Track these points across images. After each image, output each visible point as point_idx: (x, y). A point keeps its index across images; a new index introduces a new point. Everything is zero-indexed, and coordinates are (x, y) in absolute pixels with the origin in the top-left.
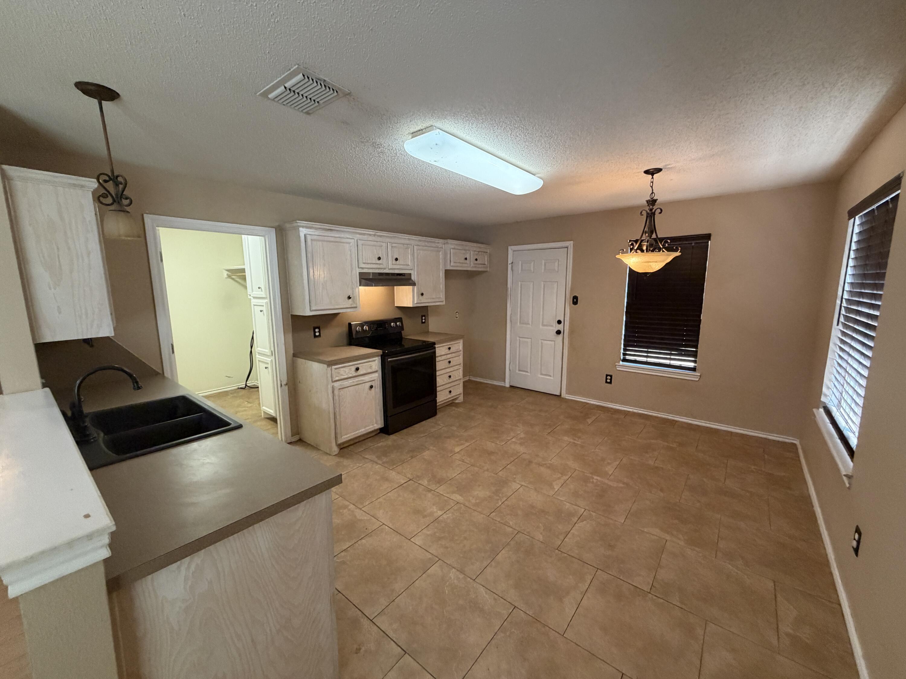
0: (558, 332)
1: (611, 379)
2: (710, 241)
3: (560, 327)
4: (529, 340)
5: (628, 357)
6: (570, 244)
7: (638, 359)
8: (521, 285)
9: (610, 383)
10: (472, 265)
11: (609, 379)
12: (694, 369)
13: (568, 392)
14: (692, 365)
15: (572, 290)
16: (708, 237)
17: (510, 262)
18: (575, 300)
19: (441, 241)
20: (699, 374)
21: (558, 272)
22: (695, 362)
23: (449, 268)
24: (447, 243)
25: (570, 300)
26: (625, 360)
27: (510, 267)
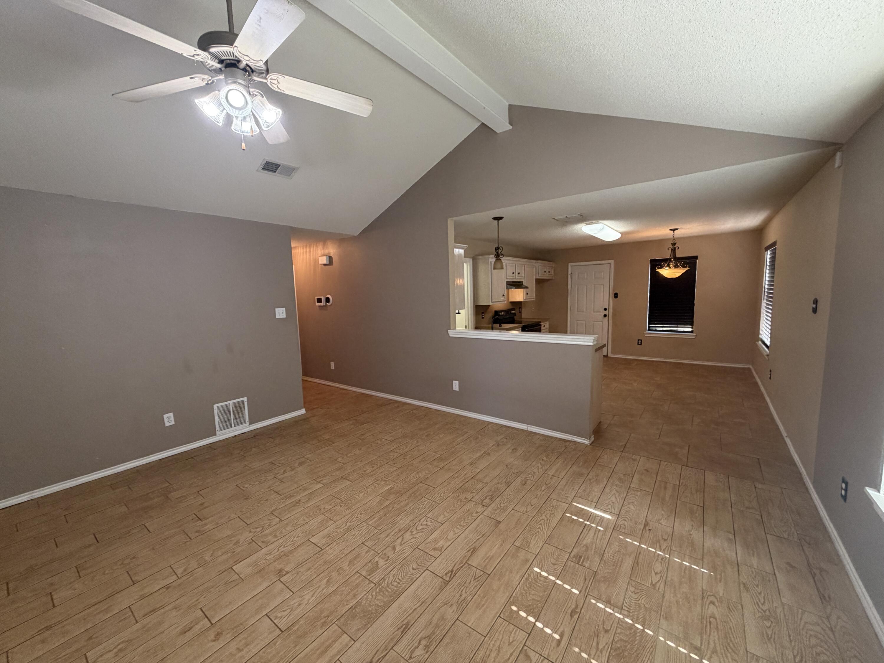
0: (605, 316)
1: (641, 342)
2: (697, 260)
3: (606, 312)
4: (584, 322)
5: (651, 328)
6: (612, 262)
7: (658, 329)
8: (578, 288)
9: (641, 344)
10: (547, 275)
11: (640, 342)
12: (692, 332)
13: (612, 353)
14: (690, 330)
15: (614, 290)
16: (696, 258)
17: (569, 273)
18: (616, 296)
19: (535, 261)
20: (695, 334)
21: (604, 278)
22: (692, 328)
23: (538, 278)
24: (538, 263)
25: (612, 295)
26: (649, 330)
27: (569, 276)
